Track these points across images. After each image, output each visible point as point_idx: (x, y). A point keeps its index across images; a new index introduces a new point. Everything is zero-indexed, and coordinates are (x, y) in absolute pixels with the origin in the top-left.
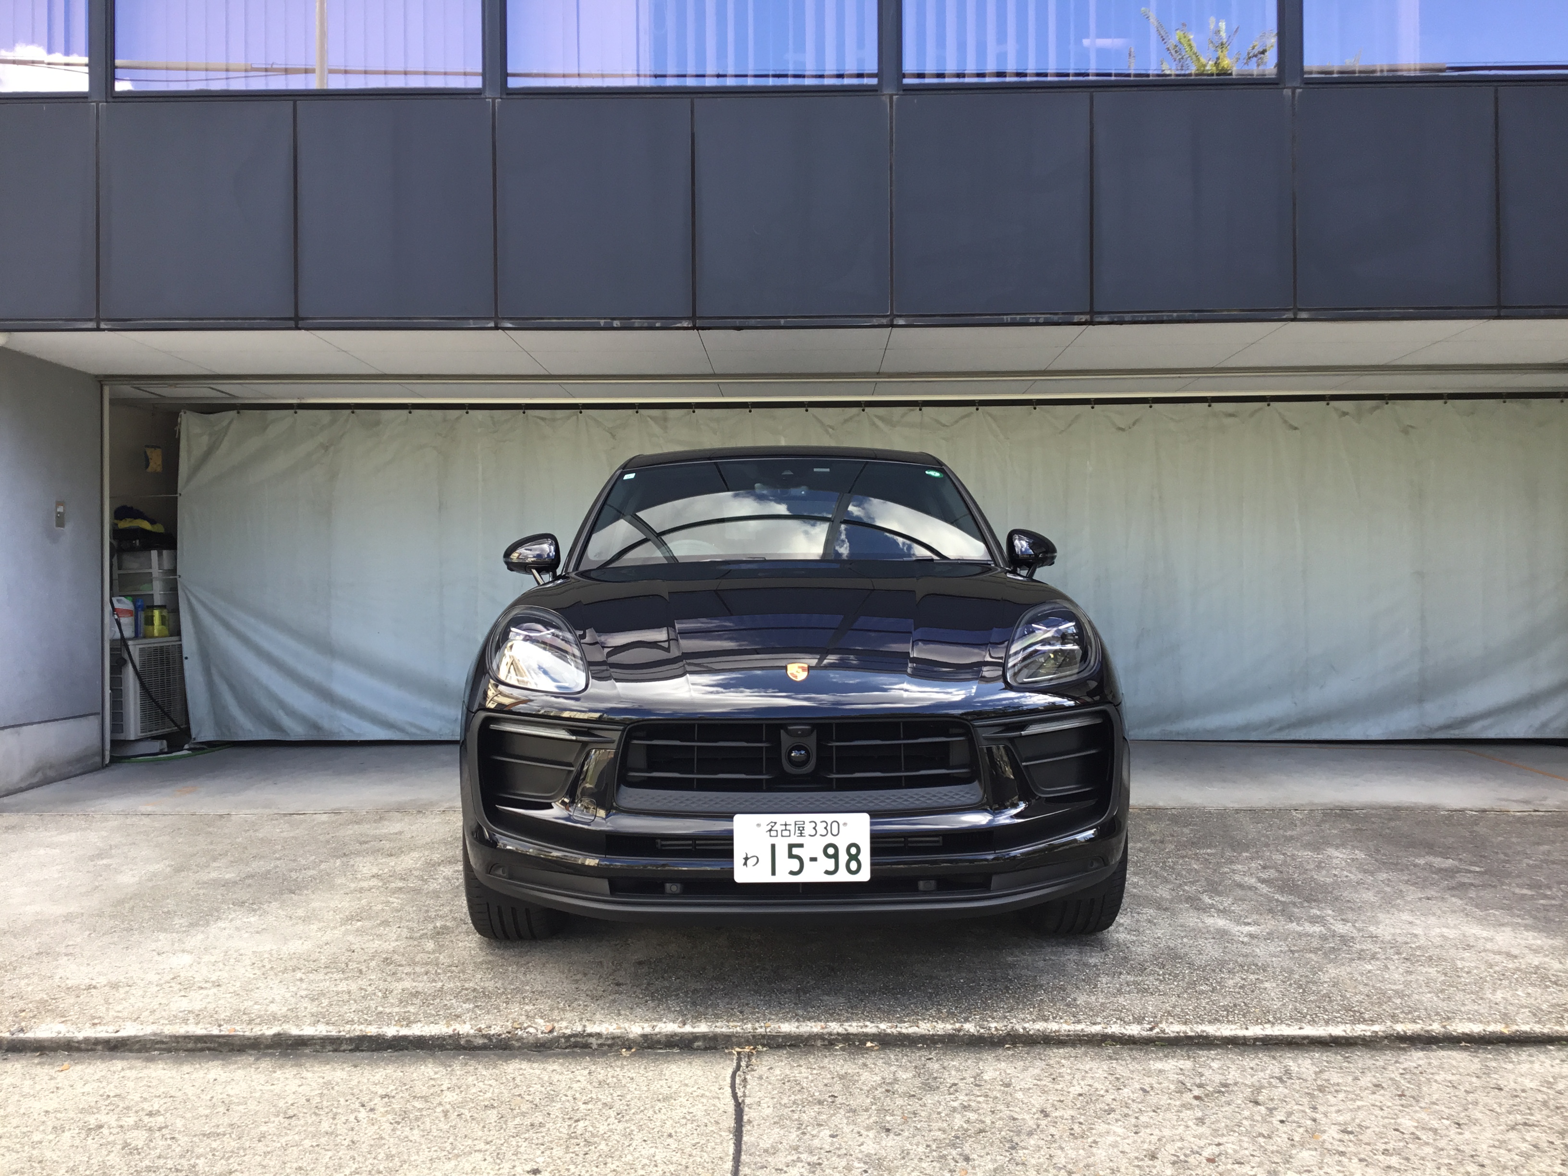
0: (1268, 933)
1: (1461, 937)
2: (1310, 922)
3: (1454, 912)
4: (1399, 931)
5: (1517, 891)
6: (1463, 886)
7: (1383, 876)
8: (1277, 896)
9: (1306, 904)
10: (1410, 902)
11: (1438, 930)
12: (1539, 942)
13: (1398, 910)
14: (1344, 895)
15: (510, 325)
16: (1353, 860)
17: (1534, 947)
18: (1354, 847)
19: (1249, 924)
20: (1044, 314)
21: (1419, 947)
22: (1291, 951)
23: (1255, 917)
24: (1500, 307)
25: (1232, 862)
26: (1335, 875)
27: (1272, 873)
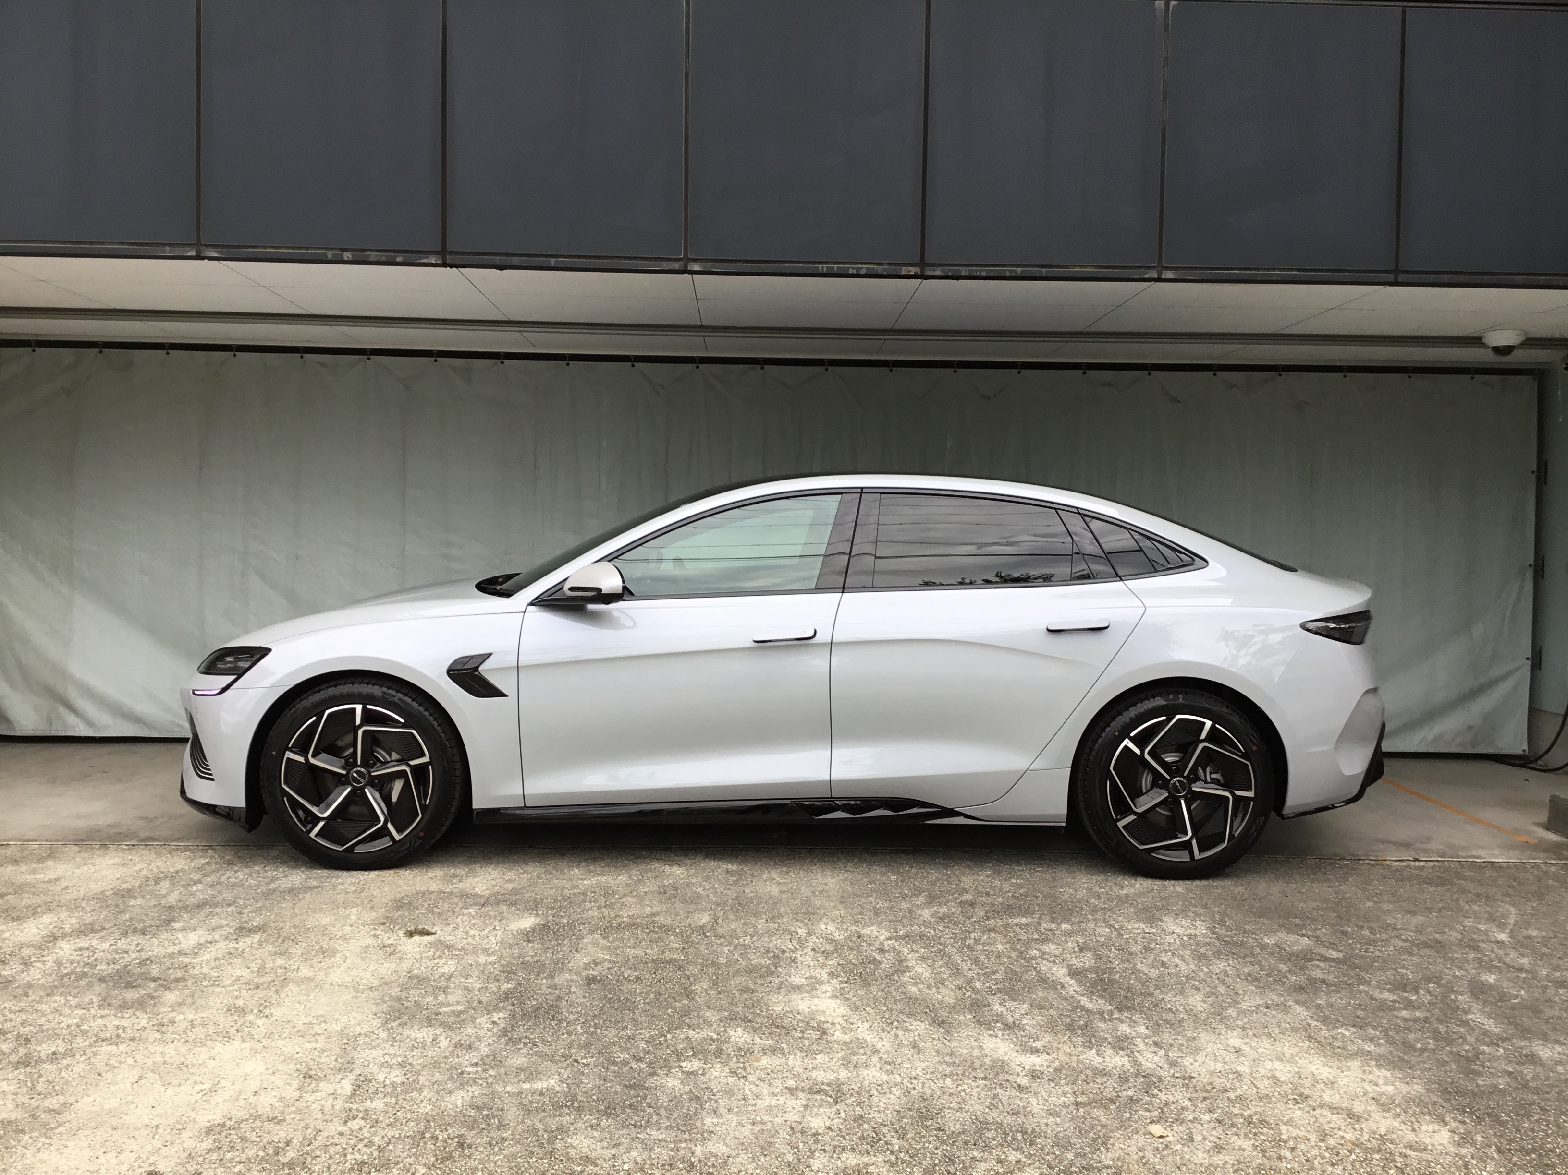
0: (1056, 1070)
1: (1295, 1080)
2: (1114, 1047)
3: (1294, 1030)
4: (1219, 1067)
5: (1377, 994)
6: (1314, 985)
7: (1219, 966)
8: (1085, 1001)
9: (1116, 1015)
10: (1244, 1012)
11: (1269, 1065)
12: (1390, 1089)
13: (1228, 1027)
14: (1167, 999)
15: (218, 254)
16: (1190, 936)
17: (1384, 1099)
18: (1197, 915)
19: (1037, 1051)
20: (865, 263)
21: (1239, 1098)
22: (1077, 1104)
23: (1048, 1038)
24: (1396, 271)
25: (1045, 941)
26: (1163, 964)
27: (1088, 960)
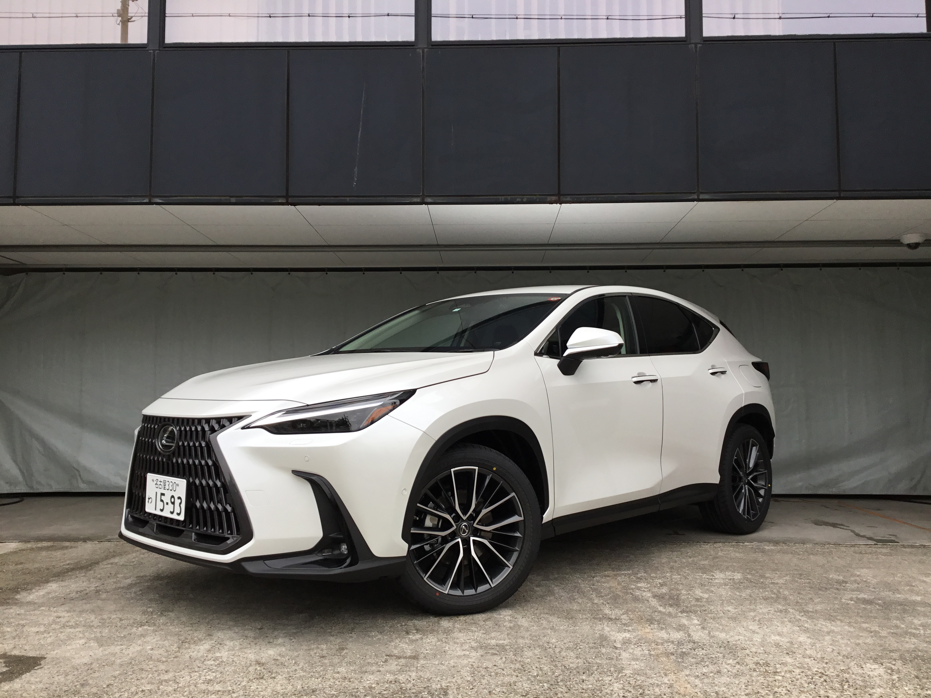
0: (639, 639)
1: (789, 645)
2: (676, 630)
3: (791, 622)
4: (741, 638)
6: (804, 601)
7: (747, 592)
8: (661, 609)
9: (680, 614)
14: (712, 607)
15: (161, 201)
20: (526, 195)
24: (840, 191)
25: (640, 581)
